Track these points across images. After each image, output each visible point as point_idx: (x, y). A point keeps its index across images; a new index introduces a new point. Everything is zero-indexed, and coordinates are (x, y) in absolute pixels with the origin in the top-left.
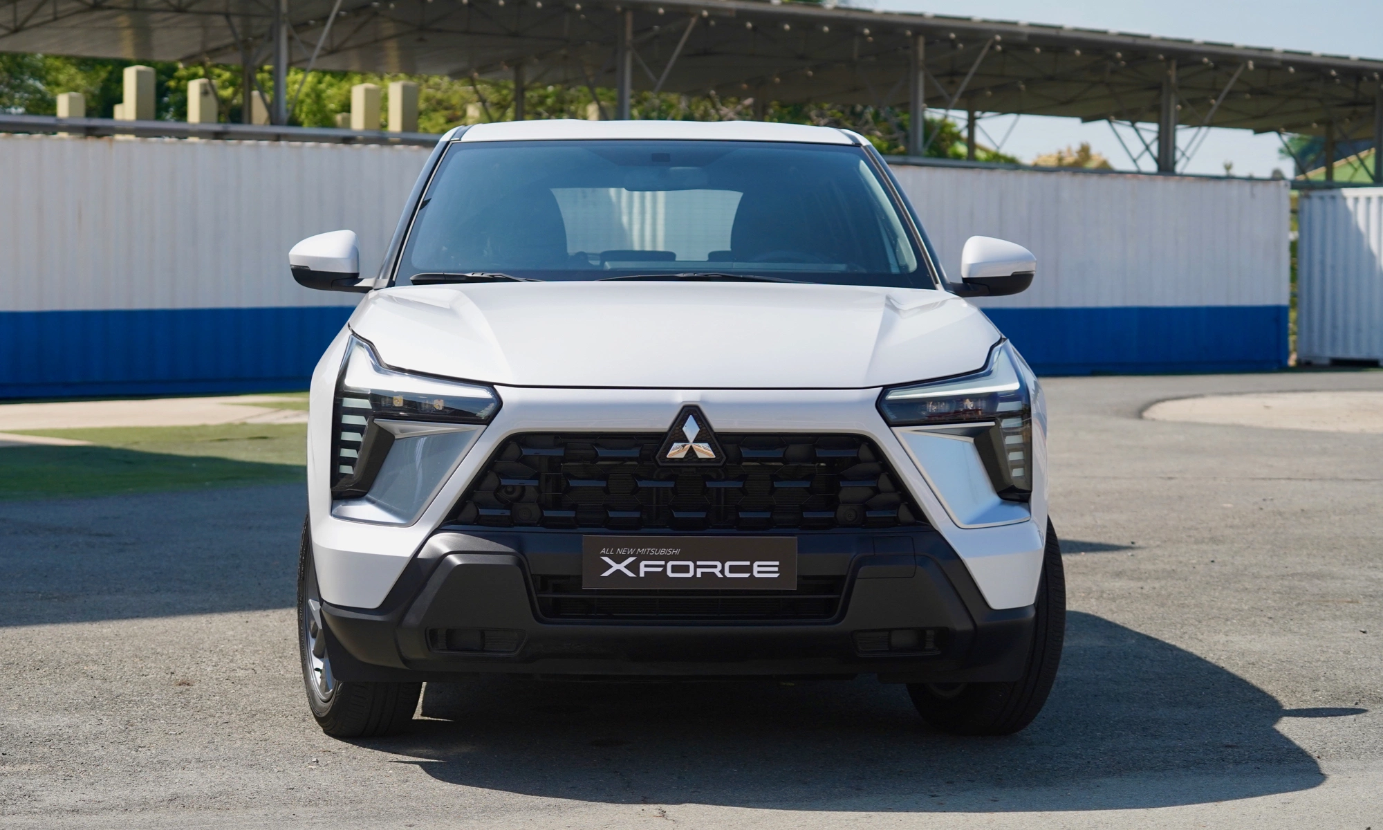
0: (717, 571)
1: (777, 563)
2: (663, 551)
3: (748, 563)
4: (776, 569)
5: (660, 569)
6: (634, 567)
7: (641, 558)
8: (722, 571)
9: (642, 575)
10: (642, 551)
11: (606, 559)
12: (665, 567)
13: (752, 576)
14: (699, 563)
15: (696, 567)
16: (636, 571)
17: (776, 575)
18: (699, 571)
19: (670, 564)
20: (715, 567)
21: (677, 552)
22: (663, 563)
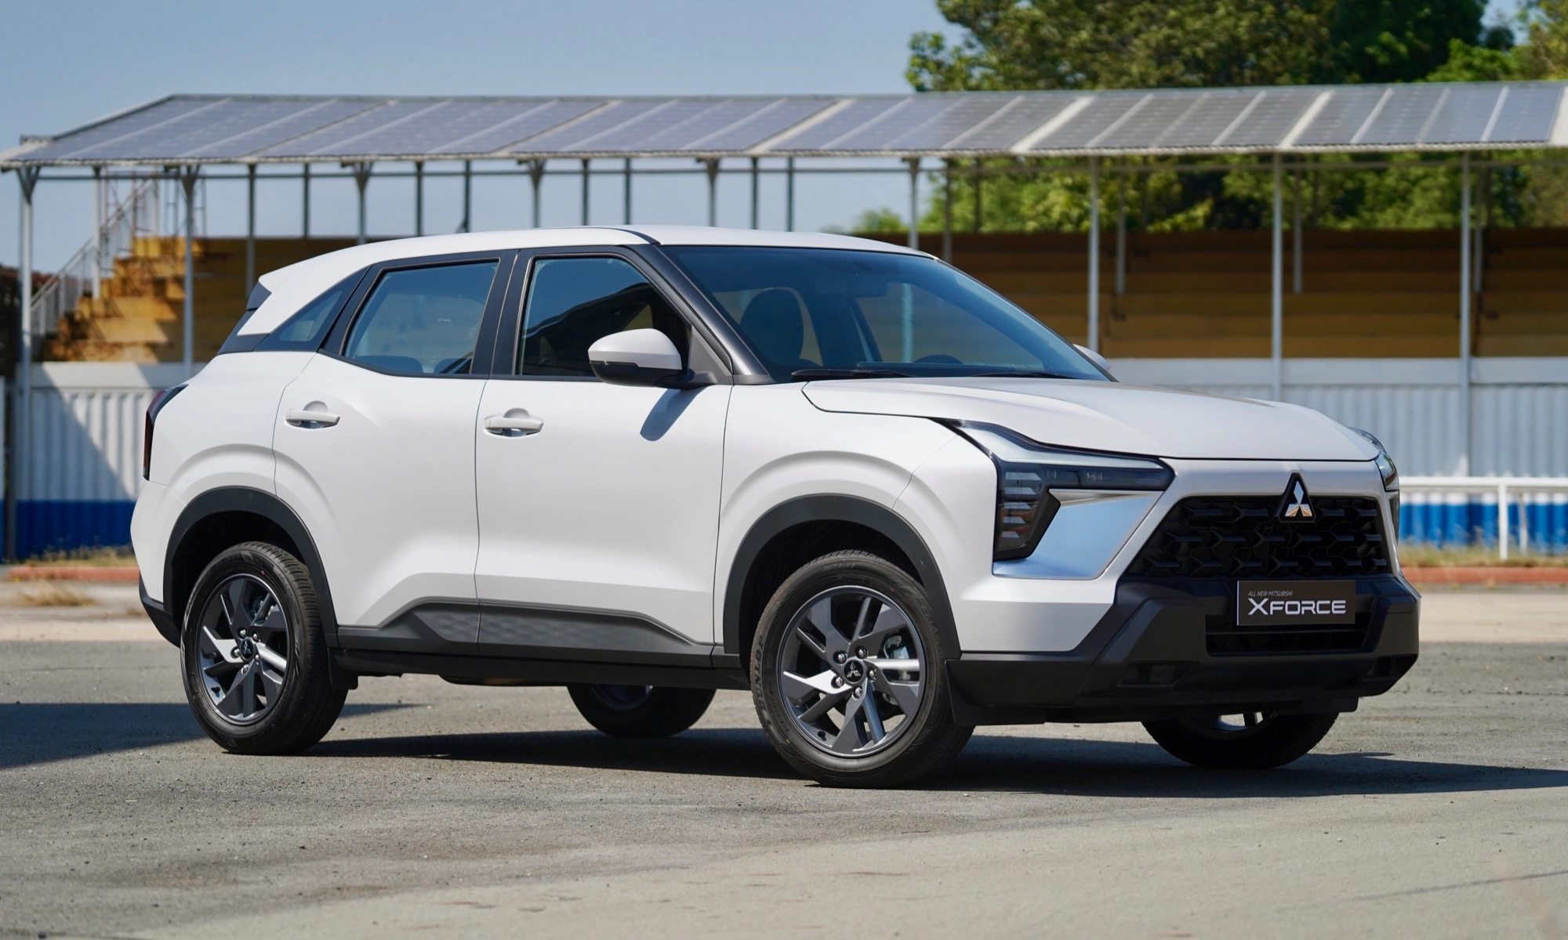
0: (1312, 609)
1: (1344, 602)
2: (1283, 593)
3: (1329, 602)
4: (1344, 607)
5: (1281, 608)
6: (1267, 607)
7: (1272, 599)
8: (1315, 609)
9: (1271, 613)
10: (1271, 593)
11: (1251, 600)
12: (1284, 606)
13: (1331, 612)
14: (1303, 602)
15: (1302, 606)
16: (1268, 610)
17: (1344, 612)
18: (1304, 609)
19: (1288, 603)
20: (1311, 605)
21: (1291, 593)
22: (1283, 603)
